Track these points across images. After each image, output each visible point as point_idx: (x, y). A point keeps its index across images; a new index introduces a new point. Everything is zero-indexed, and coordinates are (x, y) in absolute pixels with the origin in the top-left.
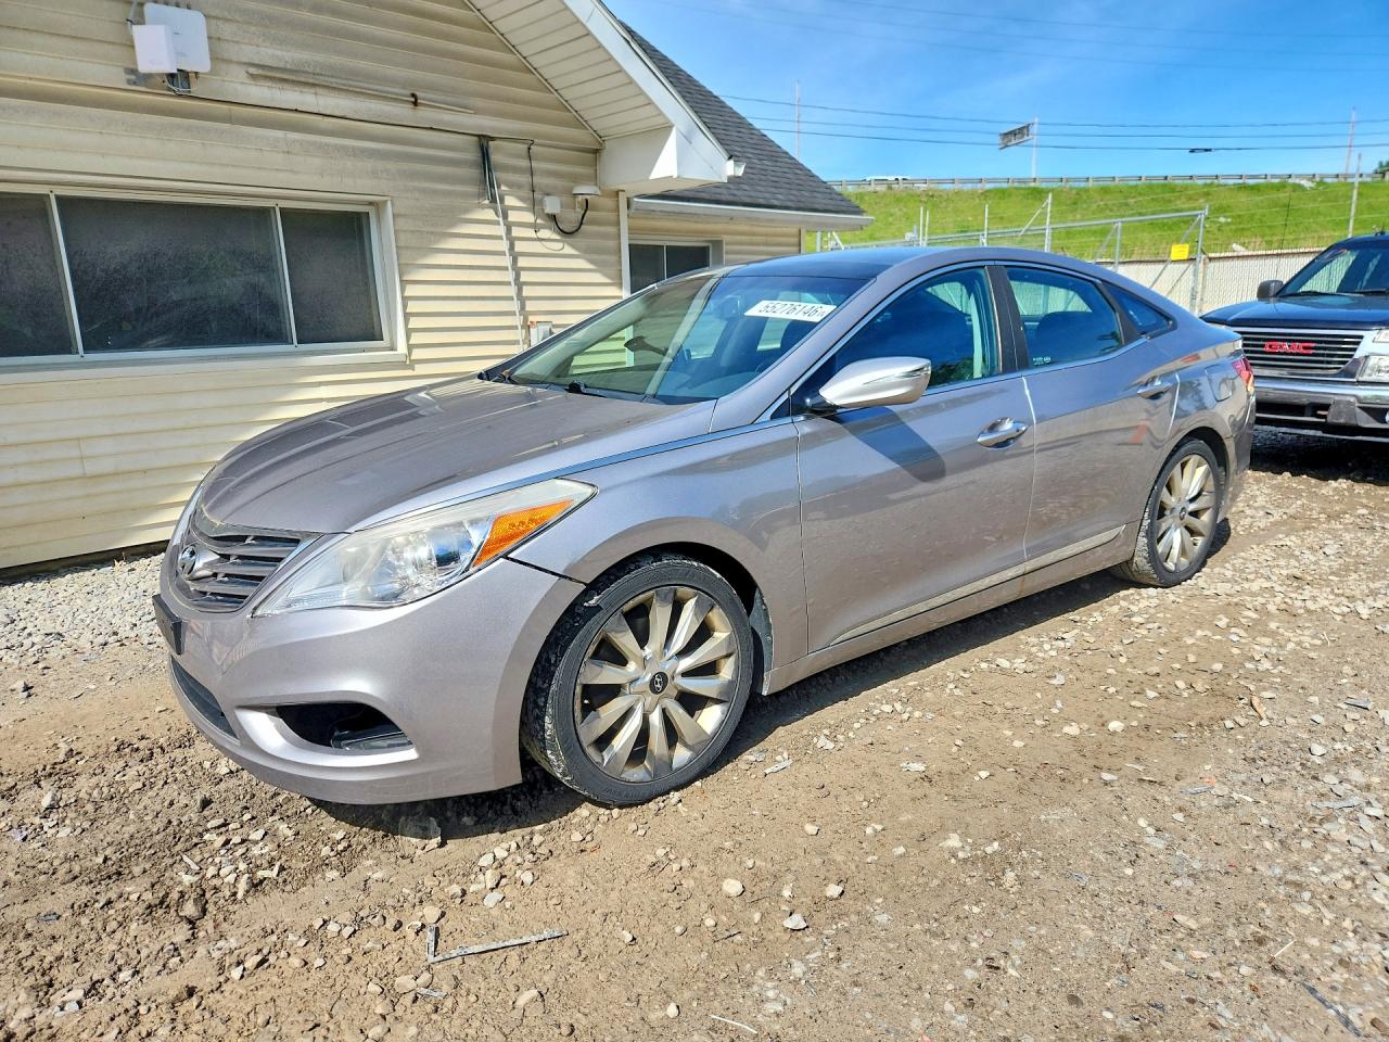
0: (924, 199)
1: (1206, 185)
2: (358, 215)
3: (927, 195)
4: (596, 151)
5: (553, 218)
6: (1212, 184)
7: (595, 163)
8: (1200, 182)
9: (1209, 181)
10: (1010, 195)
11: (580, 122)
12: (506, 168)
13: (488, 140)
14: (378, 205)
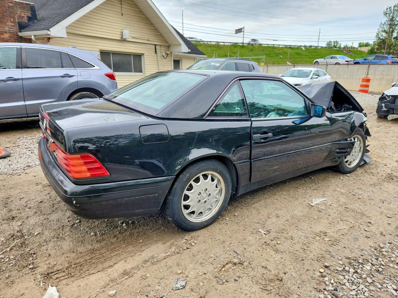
0: (216, 47)
1: (282, 47)
2: (140, 55)
3: (217, 46)
4: (169, 46)
5: (163, 56)
6: (283, 47)
7: (169, 48)
8: (281, 46)
9: (283, 46)
10: (237, 47)
11: (167, 43)
12: (158, 49)
13: (156, 45)
14: (143, 54)
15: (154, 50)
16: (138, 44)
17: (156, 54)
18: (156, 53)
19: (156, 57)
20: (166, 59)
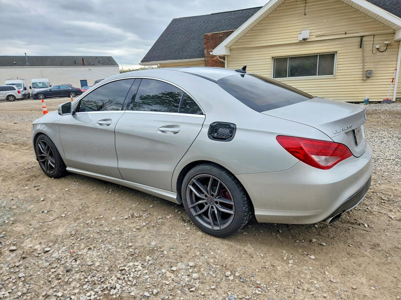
4: (394, 33)
5: (378, 49)
7: (393, 36)
12: (366, 41)
13: (363, 36)
14: (336, 52)
15: (359, 44)
16: (328, 41)
17: (360, 49)
18: (361, 47)
19: (361, 53)
20: (384, 52)
